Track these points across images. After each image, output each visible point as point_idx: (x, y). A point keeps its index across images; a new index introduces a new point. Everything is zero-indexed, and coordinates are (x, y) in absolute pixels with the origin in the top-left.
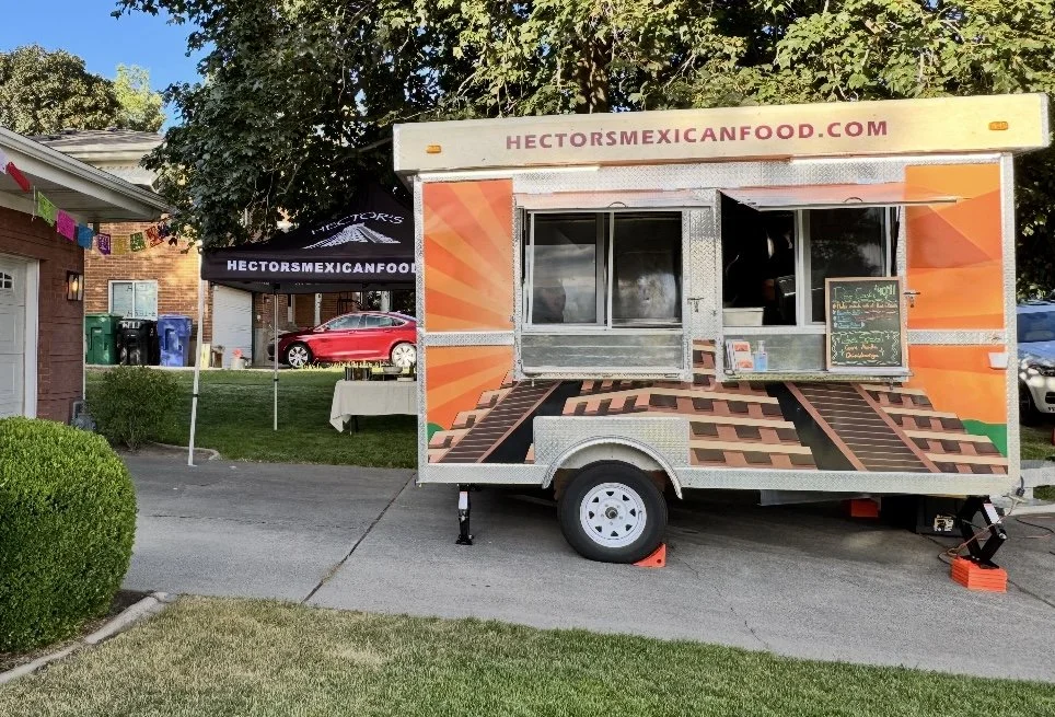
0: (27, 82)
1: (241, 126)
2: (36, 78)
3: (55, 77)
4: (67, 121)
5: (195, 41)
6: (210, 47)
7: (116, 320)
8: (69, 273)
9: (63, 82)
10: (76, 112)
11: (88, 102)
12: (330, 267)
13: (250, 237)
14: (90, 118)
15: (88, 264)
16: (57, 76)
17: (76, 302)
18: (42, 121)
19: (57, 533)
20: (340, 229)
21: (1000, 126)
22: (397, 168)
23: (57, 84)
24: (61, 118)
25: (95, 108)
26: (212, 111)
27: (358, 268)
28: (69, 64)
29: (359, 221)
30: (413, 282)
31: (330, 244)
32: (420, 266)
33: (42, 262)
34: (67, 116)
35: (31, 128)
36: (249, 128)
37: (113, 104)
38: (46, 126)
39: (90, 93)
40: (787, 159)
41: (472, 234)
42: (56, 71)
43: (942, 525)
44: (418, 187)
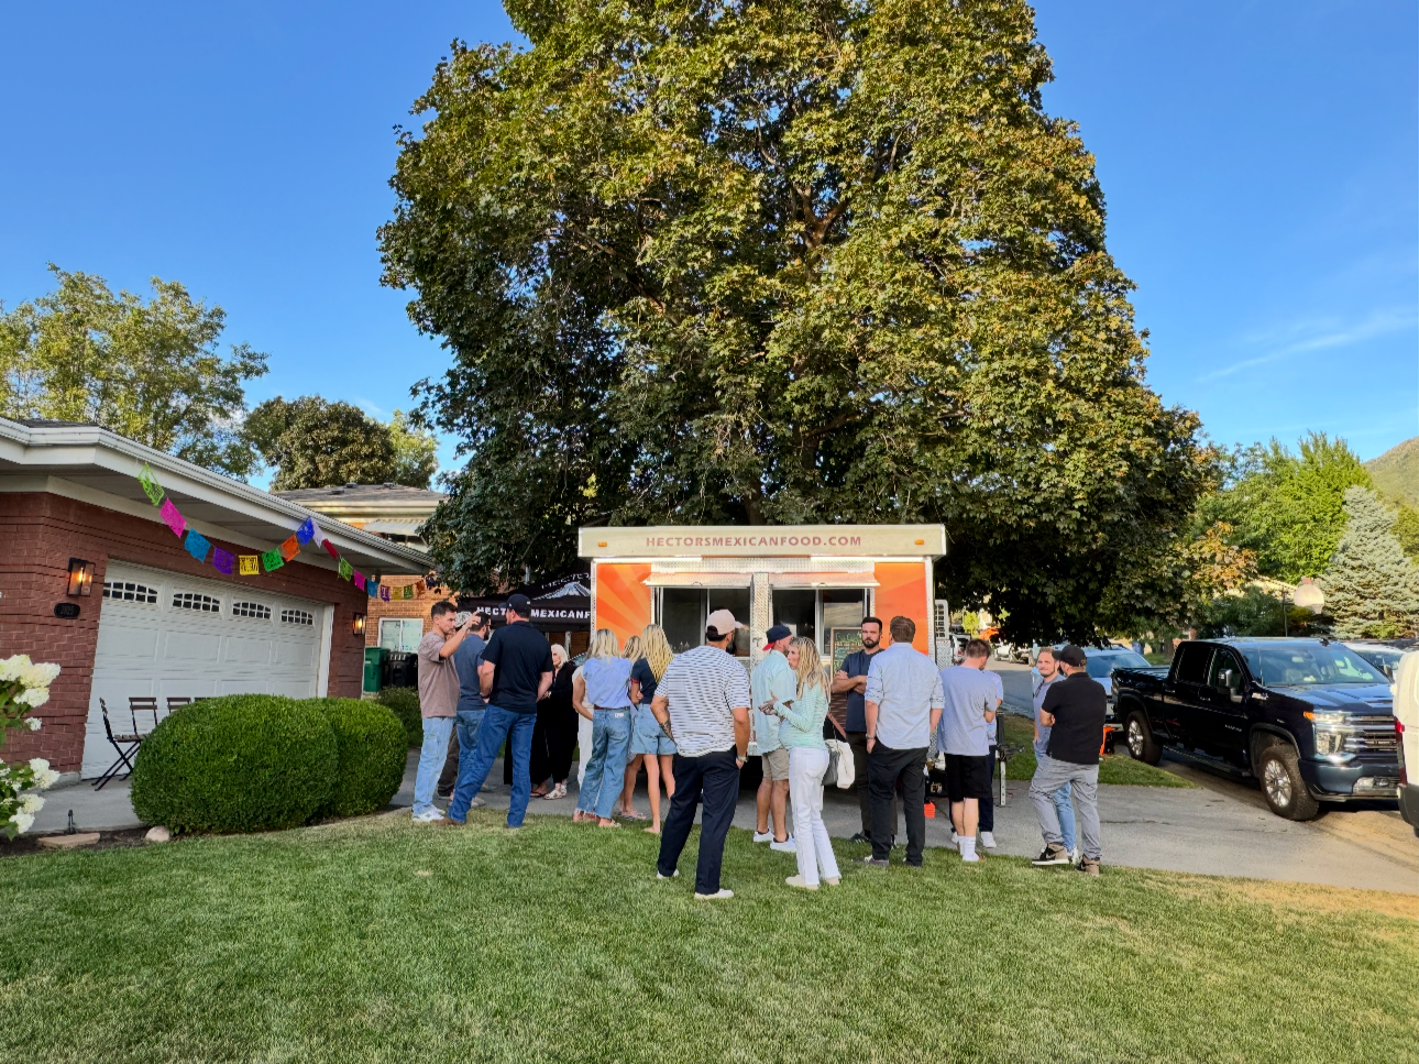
0: (309, 430)
1: (489, 515)
2: (316, 427)
3: (335, 425)
4: (344, 467)
5: (460, 450)
6: (471, 454)
7: (385, 655)
8: (355, 614)
9: (343, 431)
10: (353, 458)
11: (365, 450)
12: (551, 614)
13: (497, 589)
14: (366, 464)
15: (370, 608)
16: (336, 425)
17: (360, 636)
18: (321, 466)
19: (368, 753)
20: (563, 585)
21: (921, 543)
22: (580, 554)
23: (336, 433)
24: (338, 464)
25: (369, 457)
26: (469, 504)
27: (572, 614)
28: (349, 414)
29: (576, 580)
30: (589, 625)
31: (555, 596)
32: (594, 614)
33: (336, 605)
34: (345, 462)
35: (309, 471)
36: (495, 517)
37: (389, 452)
38: (324, 471)
39: (368, 441)
40: (809, 556)
41: (626, 597)
42: (337, 420)
43: (936, 789)
44: (594, 567)
